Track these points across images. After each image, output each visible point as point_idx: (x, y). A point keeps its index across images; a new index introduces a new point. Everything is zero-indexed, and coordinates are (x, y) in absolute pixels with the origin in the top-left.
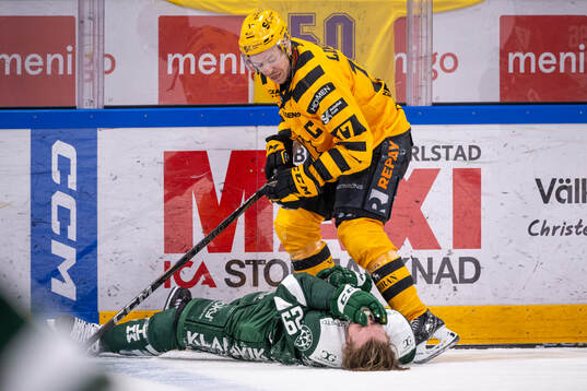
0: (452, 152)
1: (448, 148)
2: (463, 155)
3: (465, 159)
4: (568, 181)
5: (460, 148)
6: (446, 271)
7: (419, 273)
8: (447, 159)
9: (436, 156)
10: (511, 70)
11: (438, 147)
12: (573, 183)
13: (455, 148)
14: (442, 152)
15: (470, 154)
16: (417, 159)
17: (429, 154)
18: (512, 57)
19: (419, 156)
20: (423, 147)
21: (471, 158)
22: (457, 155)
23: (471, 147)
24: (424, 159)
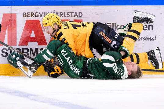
1: (72, 13)
3: (77, 16)
4: (110, 24)
5: (76, 13)
8: (72, 16)
9: (68, 16)
11: (69, 13)
12: (112, 24)
13: (74, 13)
15: (79, 15)
16: (62, 17)
17: (66, 15)
19: (63, 15)
20: (64, 13)
22: (75, 15)
23: (79, 13)
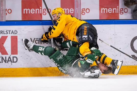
0: (11, 32)
1: (10, 31)
2: (13, 33)
3: (14, 34)
4: (38, 39)
5: (13, 31)
6: (10, 60)
7: (3, 60)
8: (10, 34)
9: (7, 33)
10: (24, 13)
11: (7, 31)
12: (39, 39)
13: (11, 31)
14: (8, 32)
15: (15, 32)
16: (2, 34)
17: (5, 33)
18: (24, 10)
19: (3, 33)
20: (4, 31)
21: (15, 34)
22: (12, 33)
23: (15, 31)
24: (4, 34)
